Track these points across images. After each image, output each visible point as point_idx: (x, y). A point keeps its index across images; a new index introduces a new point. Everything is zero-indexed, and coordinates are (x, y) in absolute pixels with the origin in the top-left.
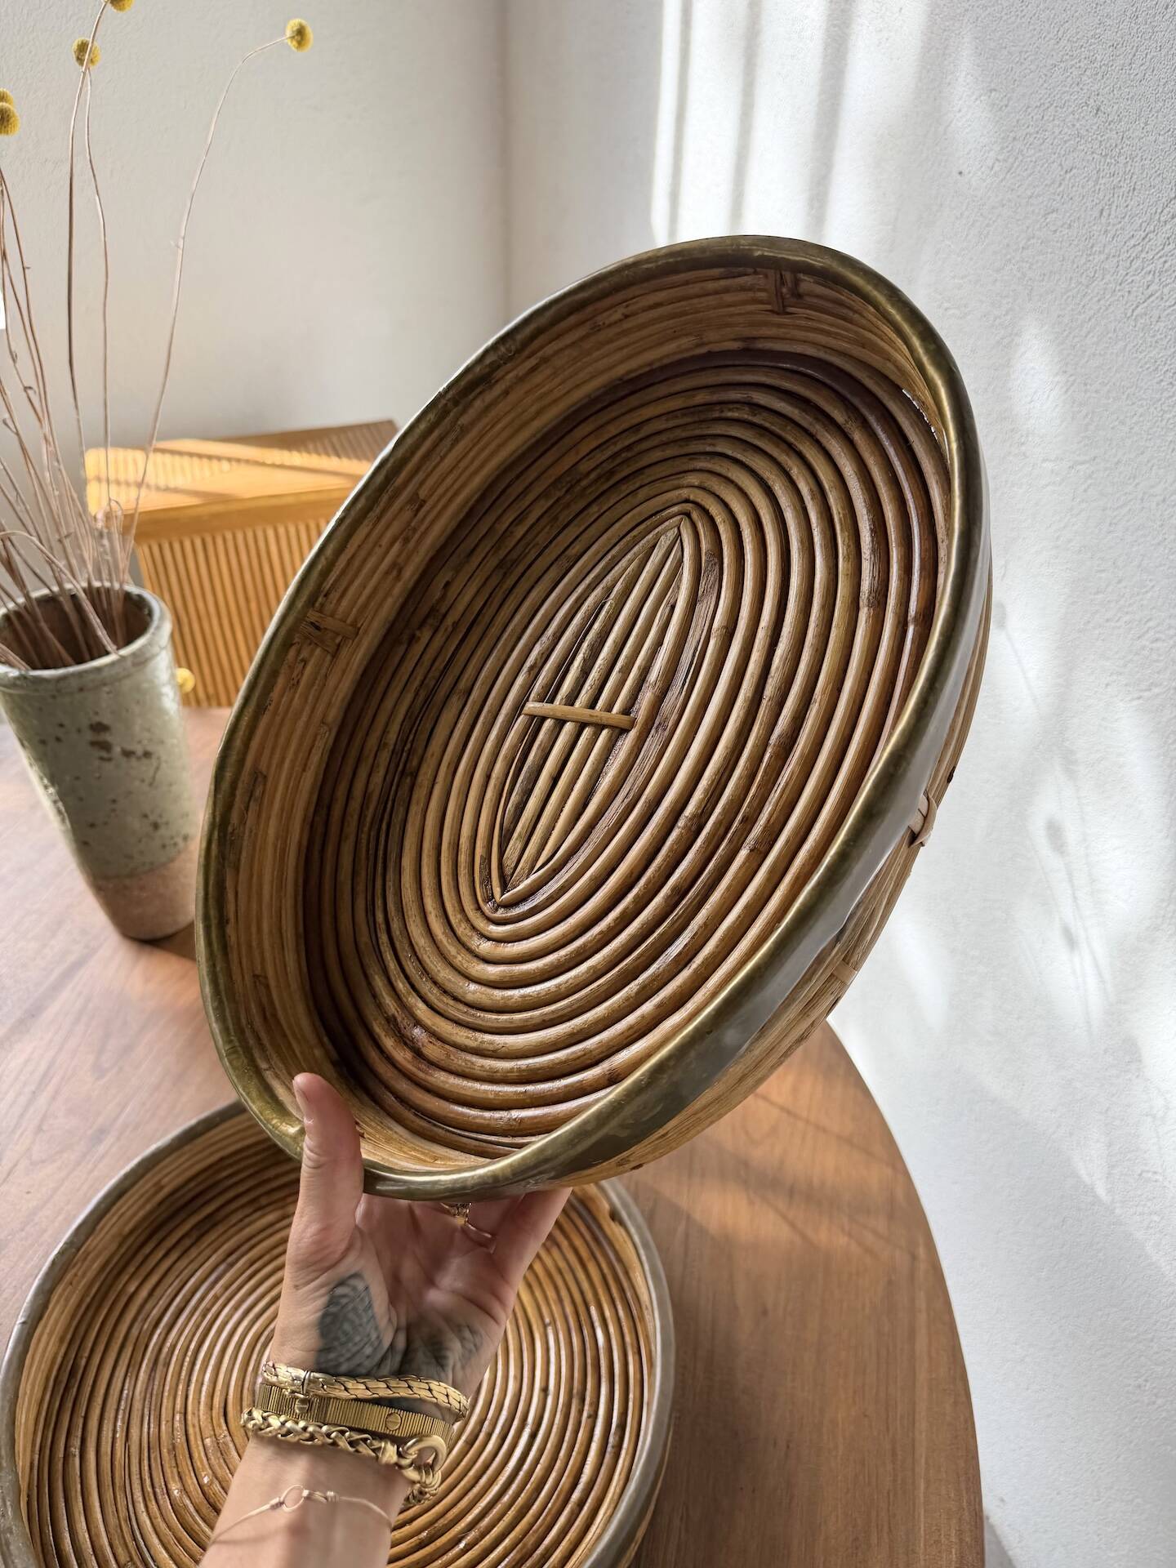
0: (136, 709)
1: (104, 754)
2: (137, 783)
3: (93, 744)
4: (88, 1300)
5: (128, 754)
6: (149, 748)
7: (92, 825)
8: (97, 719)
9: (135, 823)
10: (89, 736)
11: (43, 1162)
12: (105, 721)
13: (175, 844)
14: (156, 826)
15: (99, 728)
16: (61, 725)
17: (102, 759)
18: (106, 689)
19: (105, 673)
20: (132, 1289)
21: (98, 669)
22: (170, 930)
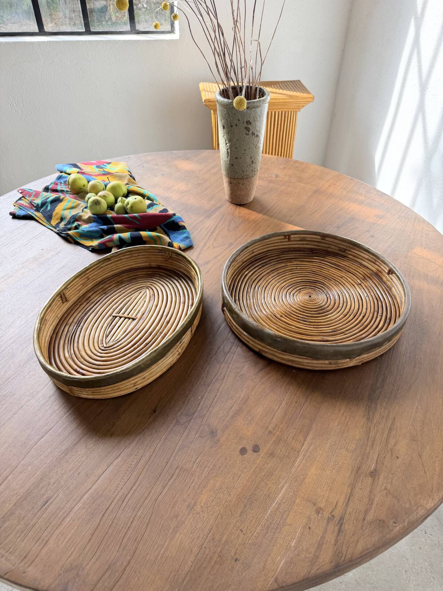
0: (259, 119)
1: (247, 133)
2: (252, 145)
3: (246, 128)
4: (235, 273)
5: (253, 134)
6: (258, 134)
7: (237, 158)
8: (249, 119)
9: (248, 160)
10: (245, 125)
11: (217, 247)
12: (251, 121)
13: (255, 171)
14: (253, 162)
15: (249, 123)
16: (239, 120)
17: (246, 134)
18: (254, 109)
19: (255, 104)
20: (246, 273)
21: (254, 102)
22: (245, 202)
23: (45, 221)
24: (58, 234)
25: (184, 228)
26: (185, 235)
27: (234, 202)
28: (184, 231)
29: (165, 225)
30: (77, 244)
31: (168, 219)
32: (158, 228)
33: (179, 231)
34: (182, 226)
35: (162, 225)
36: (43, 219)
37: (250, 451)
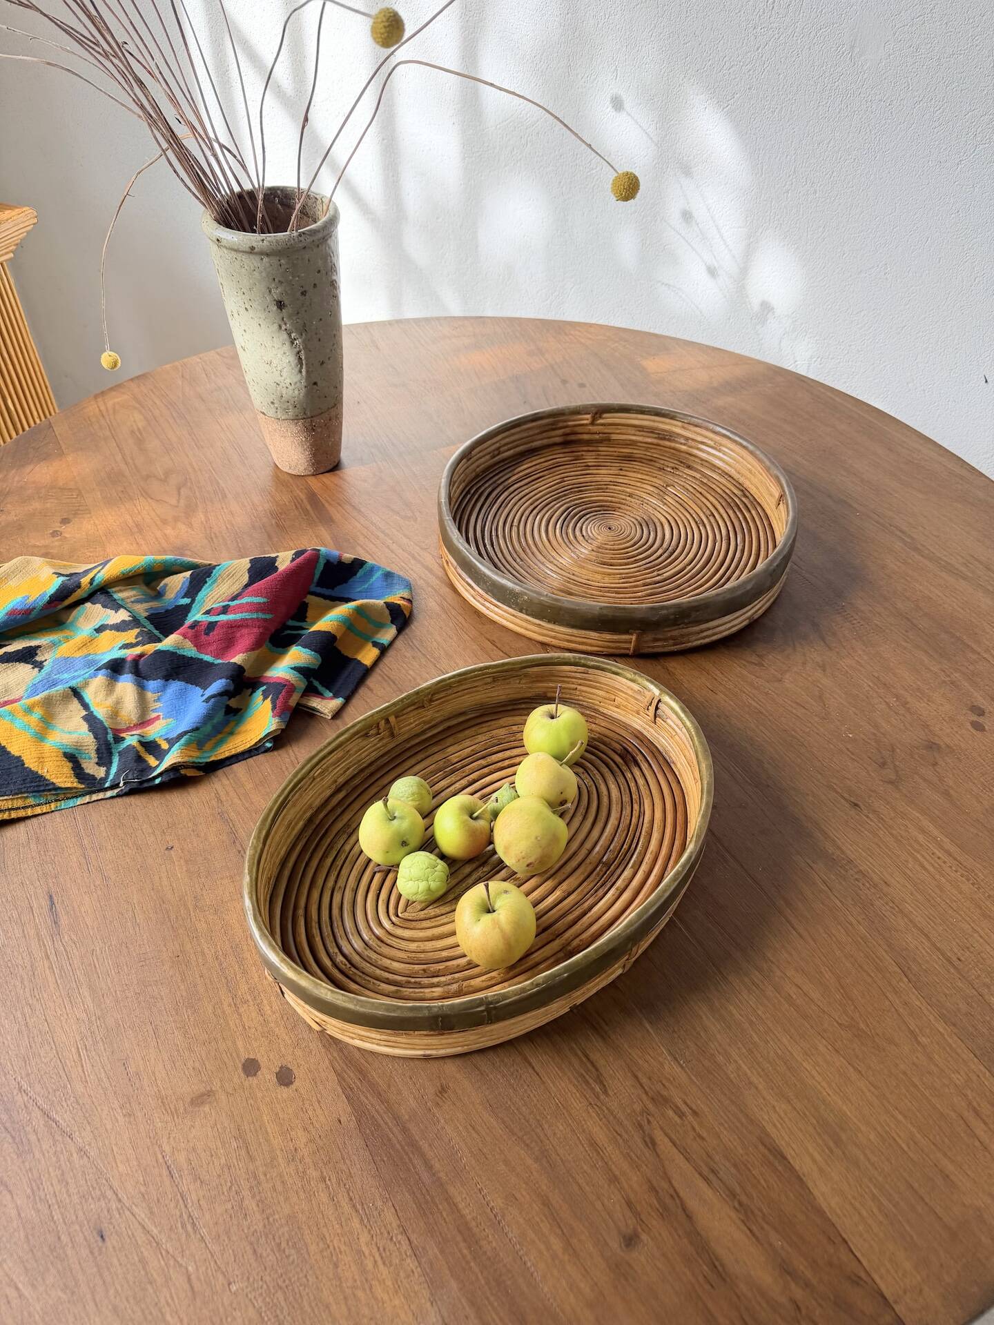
23: (31, 801)
24: (132, 792)
25: (358, 564)
26: (378, 575)
27: (322, 470)
28: (366, 567)
29: (319, 584)
30: (212, 768)
31: (314, 568)
32: (311, 599)
33: (356, 575)
34: (352, 562)
35: (313, 588)
36: (19, 803)
37: (981, 720)
